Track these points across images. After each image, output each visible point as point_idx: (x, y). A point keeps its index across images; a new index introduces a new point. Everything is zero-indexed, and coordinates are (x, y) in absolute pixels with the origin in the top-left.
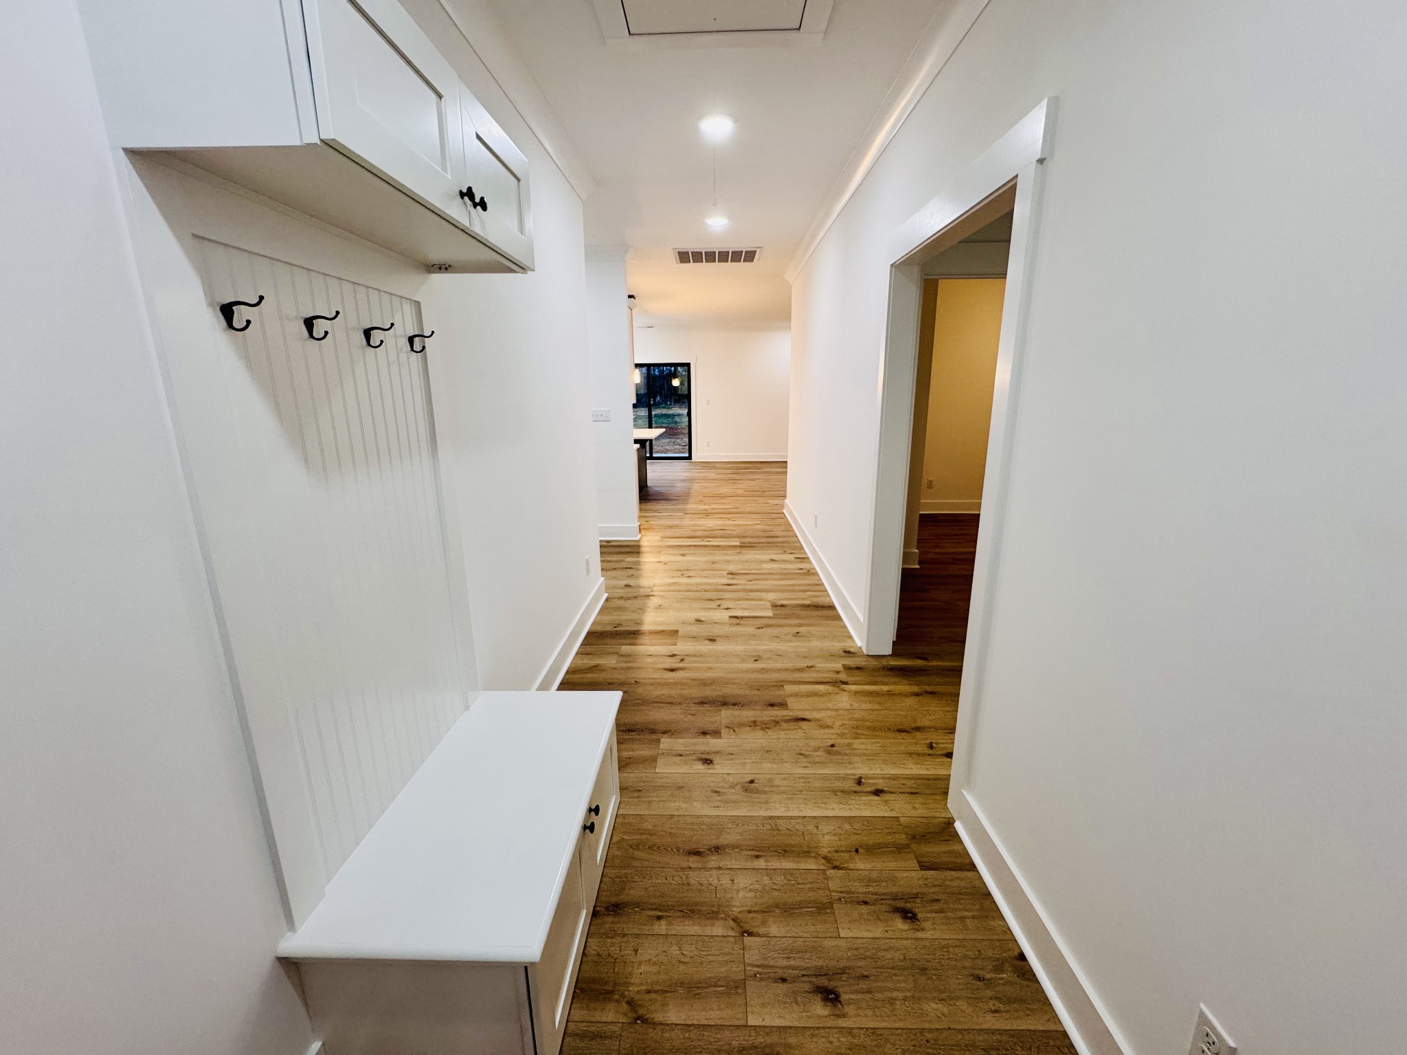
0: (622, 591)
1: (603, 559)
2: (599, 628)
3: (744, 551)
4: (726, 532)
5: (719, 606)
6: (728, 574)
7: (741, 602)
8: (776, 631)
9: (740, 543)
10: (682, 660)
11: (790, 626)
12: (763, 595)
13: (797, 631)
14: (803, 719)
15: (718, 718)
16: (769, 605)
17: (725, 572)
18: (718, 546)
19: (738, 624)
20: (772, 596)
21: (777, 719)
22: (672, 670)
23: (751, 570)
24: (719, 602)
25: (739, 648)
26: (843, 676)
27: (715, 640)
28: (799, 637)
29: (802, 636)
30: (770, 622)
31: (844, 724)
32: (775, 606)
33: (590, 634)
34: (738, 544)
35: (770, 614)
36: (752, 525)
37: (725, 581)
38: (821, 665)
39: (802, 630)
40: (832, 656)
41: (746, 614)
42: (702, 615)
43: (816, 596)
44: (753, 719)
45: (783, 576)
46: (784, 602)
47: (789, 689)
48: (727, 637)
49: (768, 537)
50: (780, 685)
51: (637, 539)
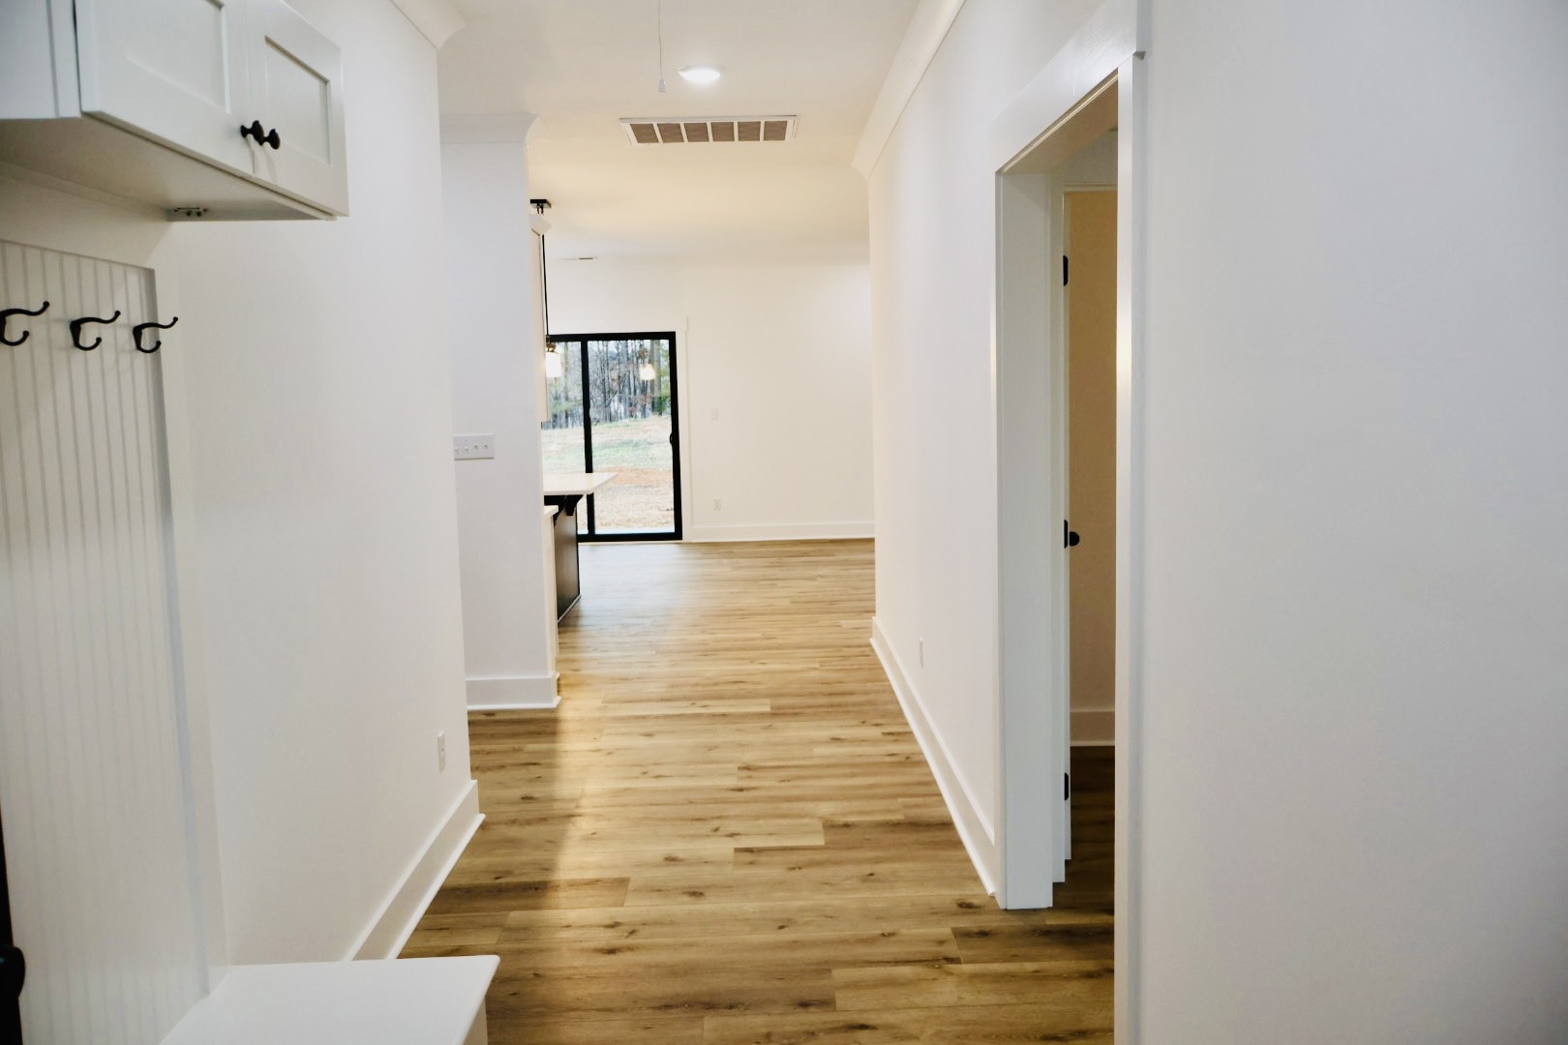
0: (517, 808)
1: (477, 748)
2: (464, 881)
3: (778, 723)
4: (742, 686)
5: (716, 830)
6: (740, 768)
7: (761, 822)
8: (828, 872)
9: (772, 708)
10: (632, 932)
11: (860, 862)
12: (810, 806)
13: (868, 872)
14: (863, 1027)
15: (696, 1032)
16: (819, 825)
17: (733, 766)
18: (724, 715)
19: (752, 863)
20: (826, 809)
21: (813, 1028)
22: (612, 951)
23: (792, 759)
24: (716, 823)
25: (750, 906)
26: (952, 950)
27: (701, 894)
28: (873, 881)
29: (878, 881)
30: (818, 856)
31: (941, 1031)
32: (830, 826)
33: (444, 893)
34: (767, 709)
35: (819, 841)
36: (802, 671)
37: (733, 782)
38: (909, 930)
39: (881, 869)
40: (935, 913)
41: (772, 843)
42: (679, 848)
43: (917, 806)
44: (764, 1030)
45: (855, 770)
46: (851, 819)
47: (841, 975)
48: (727, 888)
49: (831, 694)
50: (824, 968)
51: (553, 705)
